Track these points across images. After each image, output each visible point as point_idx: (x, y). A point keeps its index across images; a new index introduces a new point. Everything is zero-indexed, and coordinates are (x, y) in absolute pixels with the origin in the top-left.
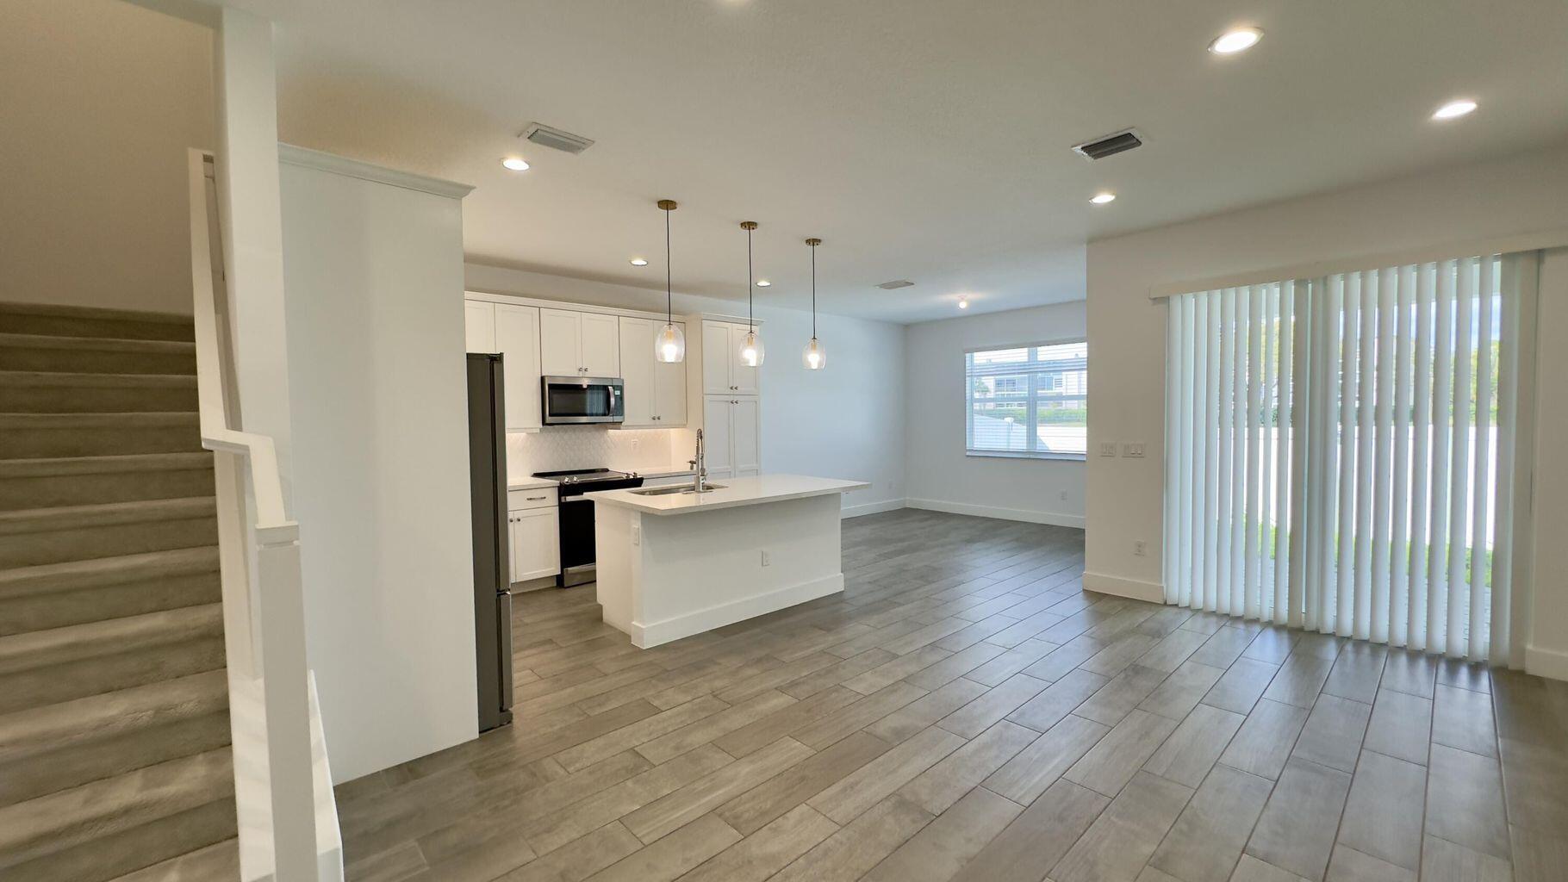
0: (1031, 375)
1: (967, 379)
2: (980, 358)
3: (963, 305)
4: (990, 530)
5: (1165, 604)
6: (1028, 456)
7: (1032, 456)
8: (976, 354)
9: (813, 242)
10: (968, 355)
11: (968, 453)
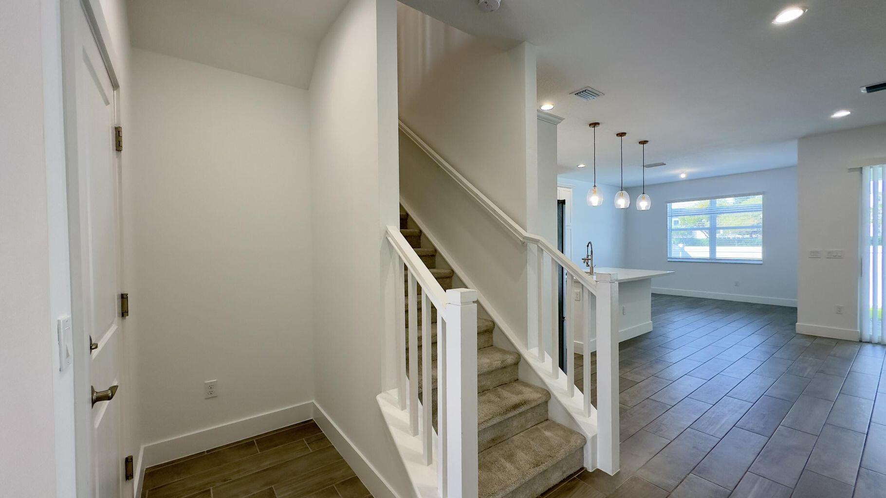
0: (713, 215)
1: (668, 217)
2: (675, 206)
3: (683, 176)
4: (694, 303)
5: (861, 341)
6: (710, 261)
7: (713, 261)
8: (673, 204)
9: (643, 142)
10: (668, 204)
11: (668, 260)
